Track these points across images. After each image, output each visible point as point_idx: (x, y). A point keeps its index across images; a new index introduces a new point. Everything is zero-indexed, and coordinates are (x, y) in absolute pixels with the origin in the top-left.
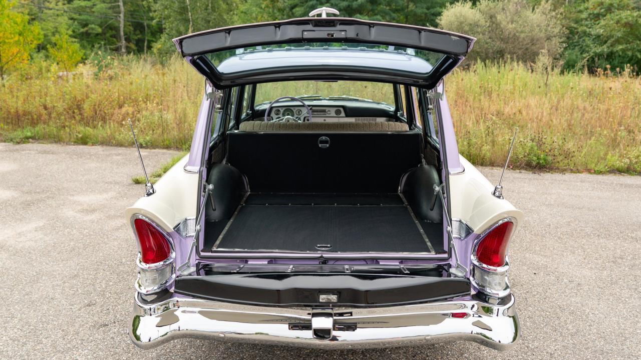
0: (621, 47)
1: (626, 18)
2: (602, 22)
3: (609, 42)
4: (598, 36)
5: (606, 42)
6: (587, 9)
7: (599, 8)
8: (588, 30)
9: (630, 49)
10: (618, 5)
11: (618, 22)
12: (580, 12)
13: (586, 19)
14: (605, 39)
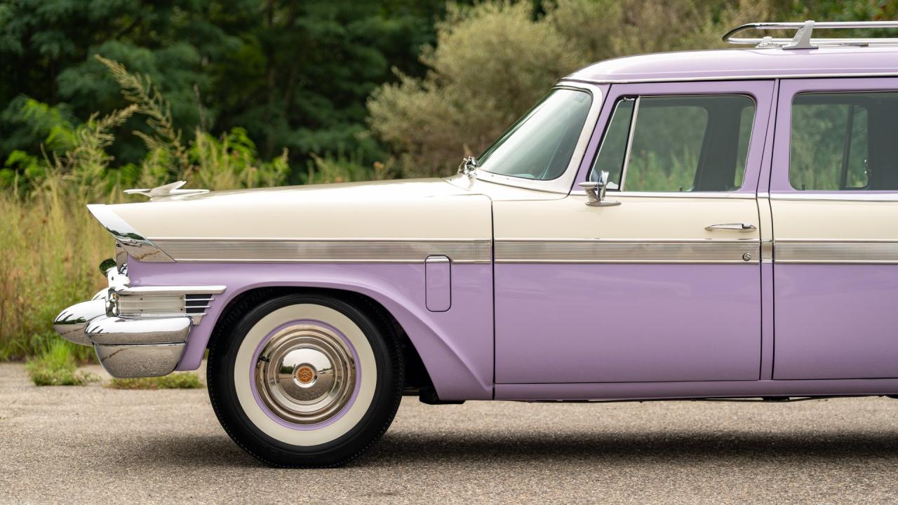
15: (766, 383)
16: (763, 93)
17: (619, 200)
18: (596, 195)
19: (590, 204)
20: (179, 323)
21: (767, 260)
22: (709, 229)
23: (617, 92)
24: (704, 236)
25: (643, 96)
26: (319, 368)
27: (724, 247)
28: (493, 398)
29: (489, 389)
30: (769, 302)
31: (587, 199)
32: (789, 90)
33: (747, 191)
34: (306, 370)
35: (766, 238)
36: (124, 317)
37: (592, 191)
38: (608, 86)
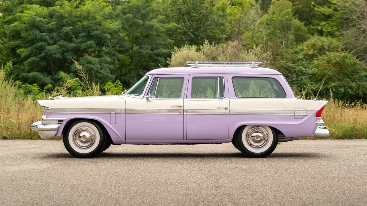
0: (333, 84)
1: (335, 59)
2: (316, 62)
3: (324, 79)
4: (314, 75)
5: (321, 80)
6: (302, 50)
7: (312, 50)
8: (304, 69)
9: (342, 87)
10: (329, 47)
11: (328, 62)
12: (296, 52)
13: (302, 60)
14: (319, 78)
15: (185, 140)
16: (186, 77)
17: (153, 100)
18: (148, 99)
19: (147, 101)
20: (56, 126)
21: (185, 113)
22: (172, 107)
23: (154, 76)
24: (171, 108)
25: (160, 77)
26: (87, 136)
27: (176, 110)
28: (126, 144)
29: (125, 141)
30: (185, 123)
31: (146, 100)
32: (191, 76)
33: (181, 98)
34: (84, 137)
35: (185, 109)
36: (45, 125)
37: (147, 98)
38: (152, 75)
